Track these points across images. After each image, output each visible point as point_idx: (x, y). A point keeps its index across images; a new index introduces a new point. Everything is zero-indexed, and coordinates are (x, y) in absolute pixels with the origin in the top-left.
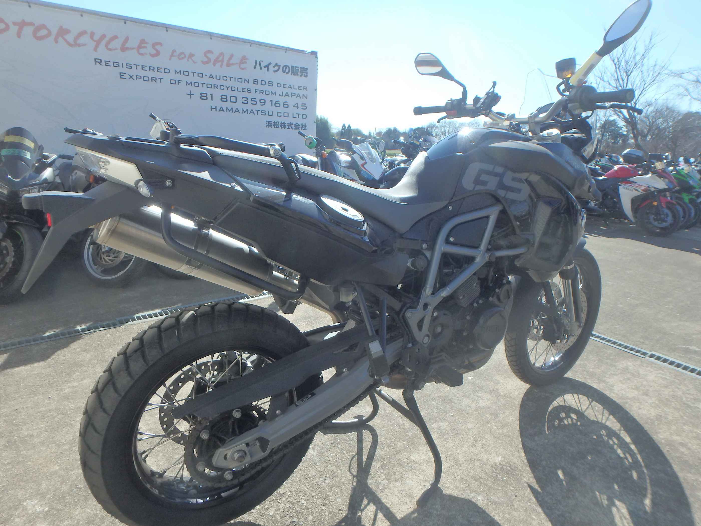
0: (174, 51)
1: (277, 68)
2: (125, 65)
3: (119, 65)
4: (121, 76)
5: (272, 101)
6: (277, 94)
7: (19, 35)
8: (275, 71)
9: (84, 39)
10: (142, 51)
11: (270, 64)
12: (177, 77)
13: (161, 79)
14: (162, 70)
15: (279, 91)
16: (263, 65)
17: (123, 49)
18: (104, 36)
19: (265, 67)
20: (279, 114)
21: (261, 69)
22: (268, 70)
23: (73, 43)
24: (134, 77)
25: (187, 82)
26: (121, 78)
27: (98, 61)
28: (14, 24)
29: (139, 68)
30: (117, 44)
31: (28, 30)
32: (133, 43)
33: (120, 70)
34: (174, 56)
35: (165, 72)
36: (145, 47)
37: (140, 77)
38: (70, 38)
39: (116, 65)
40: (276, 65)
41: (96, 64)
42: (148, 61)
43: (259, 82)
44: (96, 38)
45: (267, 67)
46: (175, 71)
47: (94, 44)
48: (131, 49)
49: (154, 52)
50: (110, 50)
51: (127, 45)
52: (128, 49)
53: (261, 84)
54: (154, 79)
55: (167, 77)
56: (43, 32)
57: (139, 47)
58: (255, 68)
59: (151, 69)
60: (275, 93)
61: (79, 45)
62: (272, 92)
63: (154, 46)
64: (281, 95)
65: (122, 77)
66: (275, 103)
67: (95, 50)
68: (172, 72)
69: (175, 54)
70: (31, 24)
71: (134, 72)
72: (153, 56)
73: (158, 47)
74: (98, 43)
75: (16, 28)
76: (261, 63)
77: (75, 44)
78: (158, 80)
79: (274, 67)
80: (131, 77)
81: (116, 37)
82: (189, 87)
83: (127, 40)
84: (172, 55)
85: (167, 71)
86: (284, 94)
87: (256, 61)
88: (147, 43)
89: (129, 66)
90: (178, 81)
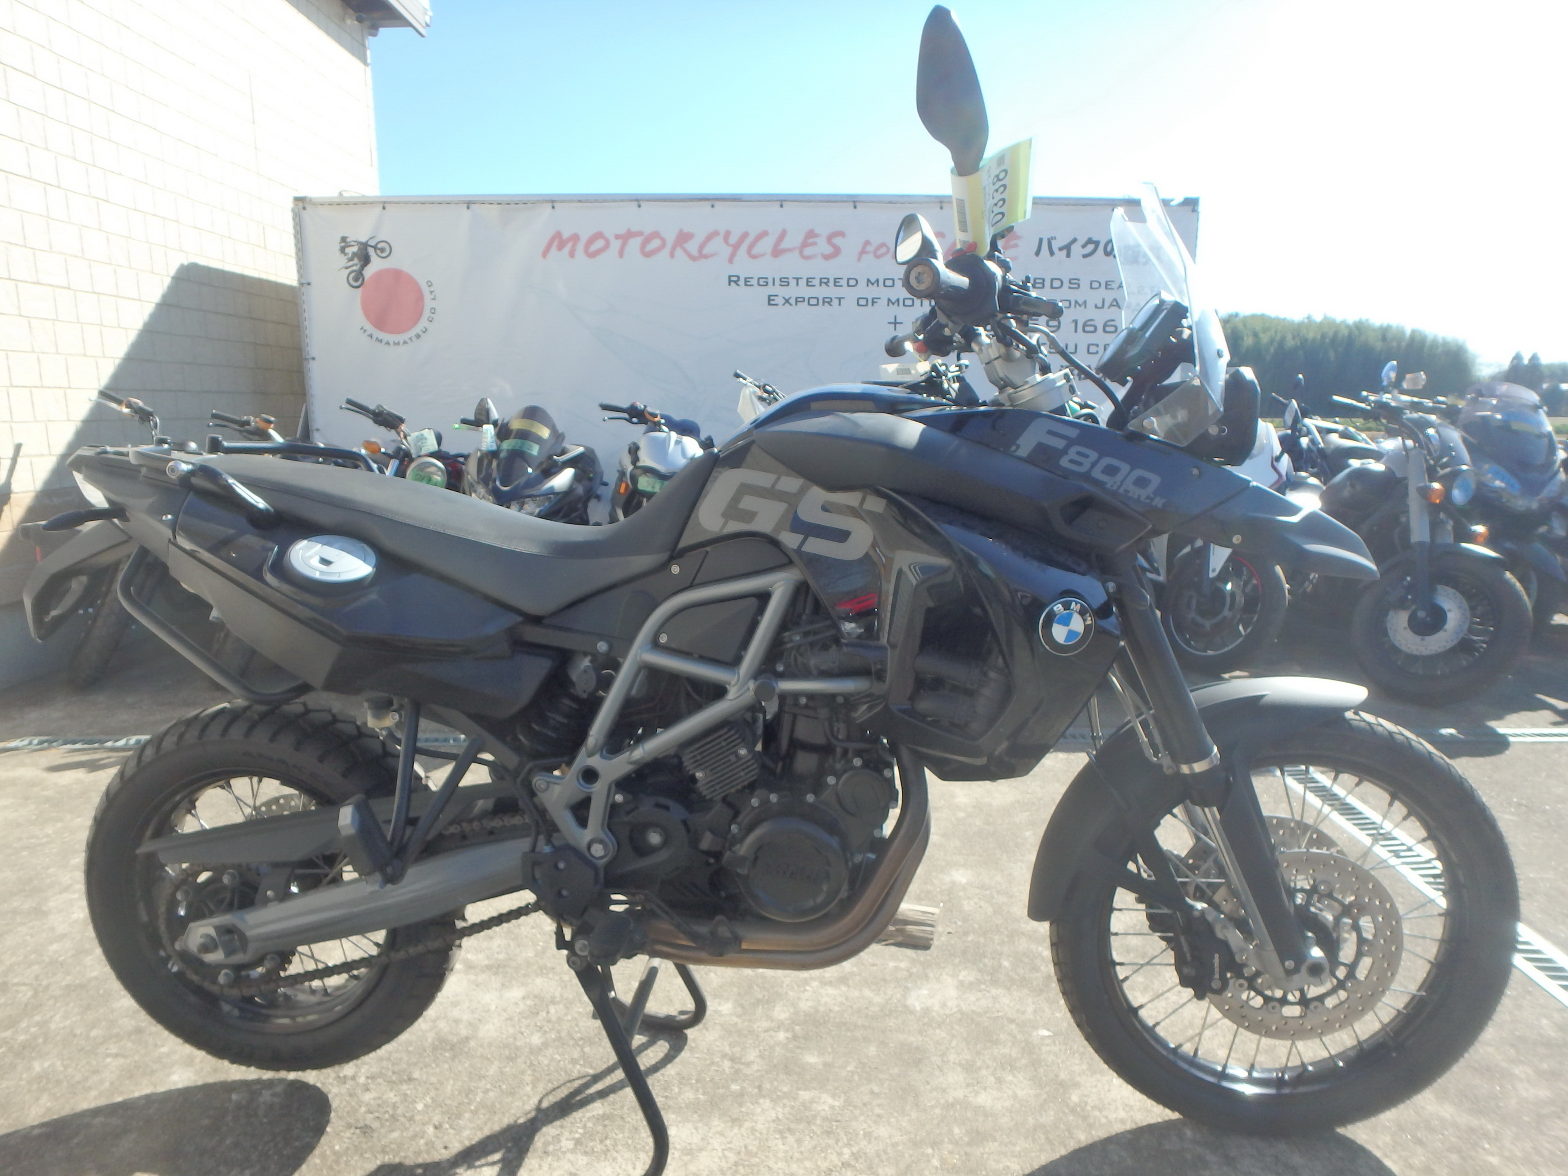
0: (867, 243)
1: (1090, 247)
2: (777, 282)
3: (767, 283)
4: (769, 300)
5: (1076, 322)
6: (1090, 305)
7: (621, 254)
8: (1085, 256)
9: (717, 245)
10: (808, 251)
11: (1075, 240)
12: (872, 292)
13: (840, 299)
14: (844, 282)
15: (1094, 297)
16: (1055, 246)
17: (777, 252)
18: (745, 235)
19: (1061, 249)
20: (1093, 349)
21: (1052, 253)
22: (1068, 255)
23: (695, 253)
24: (793, 301)
25: (889, 300)
26: (769, 304)
27: (733, 280)
28: (617, 237)
29: (803, 283)
30: (766, 245)
31: (635, 243)
32: (793, 240)
33: (770, 290)
34: (868, 252)
35: (848, 285)
36: (815, 244)
37: (802, 300)
38: (692, 246)
39: (763, 281)
40: (1090, 241)
41: (730, 284)
42: (818, 268)
43: (1047, 283)
44: (733, 240)
45: (1067, 248)
46: (868, 280)
47: (730, 250)
48: (790, 250)
49: (829, 250)
50: (754, 257)
51: (784, 245)
52: (784, 251)
53: (1052, 287)
54: (828, 301)
55: (851, 294)
56: (656, 243)
57: (805, 245)
58: (1037, 253)
59: (824, 282)
60: (1085, 302)
61: (706, 257)
62: (1076, 302)
63: (830, 239)
64: (1100, 305)
65: (772, 302)
66: (1085, 325)
67: (731, 260)
68: (863, 283)
69: (869, 248)
70: (639, 234)
71: (792, 291)
72: (827, 257)
73: (838, 241)
74: (736, 247)
75: (619, 242)
76: (1053, 242)
77: (701, 256)
78: (835, 302)
79: (1084, 246)
80: (787, 301)
81: (764, 234)
82: (894, 310)
83: (783, 234)
84: (863, 252)
85: (852, 282)
86: (1107, 304)
87: (1041, 240)
88: (816, 236)
89: (785, 282)
90: (873, 299)
